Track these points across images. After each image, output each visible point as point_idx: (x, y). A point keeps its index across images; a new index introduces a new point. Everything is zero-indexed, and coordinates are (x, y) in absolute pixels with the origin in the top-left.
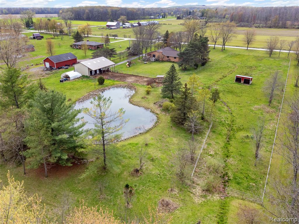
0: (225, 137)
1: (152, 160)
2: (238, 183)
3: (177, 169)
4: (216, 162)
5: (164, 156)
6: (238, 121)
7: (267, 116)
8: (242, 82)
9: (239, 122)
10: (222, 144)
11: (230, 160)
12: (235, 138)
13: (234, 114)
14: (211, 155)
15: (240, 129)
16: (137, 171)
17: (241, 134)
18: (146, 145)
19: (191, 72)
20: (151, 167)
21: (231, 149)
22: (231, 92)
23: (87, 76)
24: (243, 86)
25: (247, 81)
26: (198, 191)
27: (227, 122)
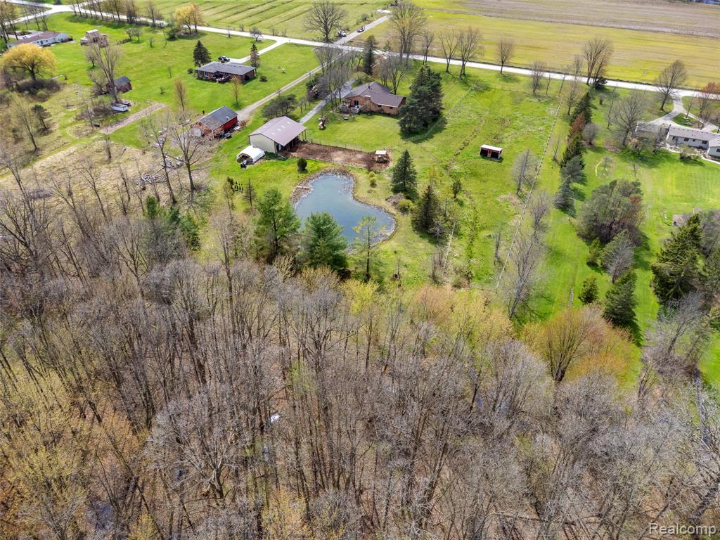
0: (468, 238)
1: (406, 266)
2: (480, 279)
3: (429, 271)
4: (460, 263)
5: (415, 261)
6: (481, 217)
7: (512, 209)
8: (489, 155)
9: (483, 218)
10: (466, 246)
11: (473, 260)
12: (478, 239)
13: (478, 209)
14: (456, 257)
15: (483, 228)
16: (396, 276)
17: (484, 234)
18: (395, 252)
19: (418, 137)
20: (406, 272)
21: (474, 250)
22: (474, 174)
23: (272, 154)
24: (491, 162)
25: (495, 155)
26: (449, 286)
27: (470, 220)
